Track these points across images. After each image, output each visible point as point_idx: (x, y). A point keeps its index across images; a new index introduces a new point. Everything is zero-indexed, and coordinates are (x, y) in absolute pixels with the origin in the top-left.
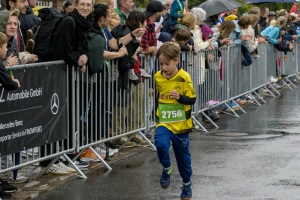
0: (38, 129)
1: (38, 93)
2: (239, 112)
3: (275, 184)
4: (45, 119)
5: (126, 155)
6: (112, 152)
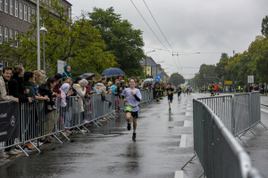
0: (5, 133)
1: (5, 115)
2: (99, 125)
3: (118, 156)
4: (8, 128)
5: (48, 145)
6: (40, 144)
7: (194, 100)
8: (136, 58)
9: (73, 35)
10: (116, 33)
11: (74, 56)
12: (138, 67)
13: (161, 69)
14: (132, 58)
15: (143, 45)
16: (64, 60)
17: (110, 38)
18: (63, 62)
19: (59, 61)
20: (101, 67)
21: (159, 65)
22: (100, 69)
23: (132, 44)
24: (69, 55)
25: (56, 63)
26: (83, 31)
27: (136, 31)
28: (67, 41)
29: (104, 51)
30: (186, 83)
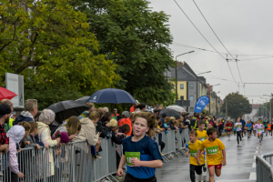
7: (258, 160)
8: (157, 67)
9: (36, 24)
10: (116, 19)
11: (37, 63)
12: (161, 83)
13: (205, 86)
14: (148, 66)
15: (169, 41)
16: (18, 72)
17: (106, 29)
18: (16, 76)
19: (9, 75)
20: (89, 85)
21: (203, 79)
22: (87, 89)
23: (149, 39)
24: (29, 63)
25: (4, 78)
26: (55, 17)
27: (155, 14)
28: (24, 36)
29: (95, 53)
30: (254, 112)
